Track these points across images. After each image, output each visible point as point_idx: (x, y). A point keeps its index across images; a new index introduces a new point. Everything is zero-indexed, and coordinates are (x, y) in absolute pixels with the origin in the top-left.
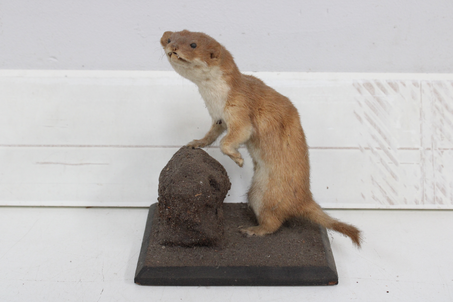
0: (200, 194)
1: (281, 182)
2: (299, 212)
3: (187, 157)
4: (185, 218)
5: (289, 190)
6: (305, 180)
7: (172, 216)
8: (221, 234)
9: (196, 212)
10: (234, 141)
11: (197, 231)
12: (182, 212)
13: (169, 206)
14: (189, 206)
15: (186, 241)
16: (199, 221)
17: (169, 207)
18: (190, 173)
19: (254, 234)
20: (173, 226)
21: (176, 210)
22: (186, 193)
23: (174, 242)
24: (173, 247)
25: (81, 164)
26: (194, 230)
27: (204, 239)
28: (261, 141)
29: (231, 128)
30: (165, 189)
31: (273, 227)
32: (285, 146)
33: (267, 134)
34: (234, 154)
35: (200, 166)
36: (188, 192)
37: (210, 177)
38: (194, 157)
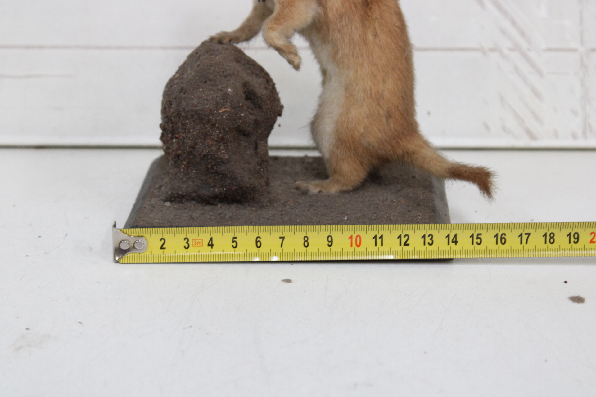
0: (228, 109)
1: (364, 99)
2: (395, 151)
3: (210, 53)
4: (203, 150)
5: (379, 113)
6: (404, 97)
7: (182, 150)
8: (264, 184)
9: (221, 139)
10: (285, 24)
11: (222, 174)
12: (198, 142)
13: (178, 134)
14: (209, 130)
15: (206, 192)
16: (226, 157)
17: (177, 136)
18: (211, 76)
19: (320, 192)
20: (183, 168)
21: (189, 138)
22: (204, 107)
23: (184, 194)
24: (182, 203)
25: (29, 77)
26: (217, 173)
27: (233, 188)
28: (331, 29)
29: (281, 2)
30: (171, 104)
31: (352, 178)
32: (370, 37)
33: (341, 17)
34: (285, 46)
35: (228, 66)
36: (207, 104)
37: (245, 85)
38: (221, 53)
